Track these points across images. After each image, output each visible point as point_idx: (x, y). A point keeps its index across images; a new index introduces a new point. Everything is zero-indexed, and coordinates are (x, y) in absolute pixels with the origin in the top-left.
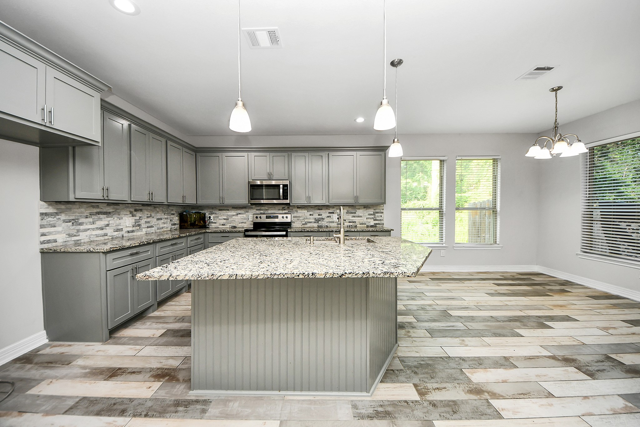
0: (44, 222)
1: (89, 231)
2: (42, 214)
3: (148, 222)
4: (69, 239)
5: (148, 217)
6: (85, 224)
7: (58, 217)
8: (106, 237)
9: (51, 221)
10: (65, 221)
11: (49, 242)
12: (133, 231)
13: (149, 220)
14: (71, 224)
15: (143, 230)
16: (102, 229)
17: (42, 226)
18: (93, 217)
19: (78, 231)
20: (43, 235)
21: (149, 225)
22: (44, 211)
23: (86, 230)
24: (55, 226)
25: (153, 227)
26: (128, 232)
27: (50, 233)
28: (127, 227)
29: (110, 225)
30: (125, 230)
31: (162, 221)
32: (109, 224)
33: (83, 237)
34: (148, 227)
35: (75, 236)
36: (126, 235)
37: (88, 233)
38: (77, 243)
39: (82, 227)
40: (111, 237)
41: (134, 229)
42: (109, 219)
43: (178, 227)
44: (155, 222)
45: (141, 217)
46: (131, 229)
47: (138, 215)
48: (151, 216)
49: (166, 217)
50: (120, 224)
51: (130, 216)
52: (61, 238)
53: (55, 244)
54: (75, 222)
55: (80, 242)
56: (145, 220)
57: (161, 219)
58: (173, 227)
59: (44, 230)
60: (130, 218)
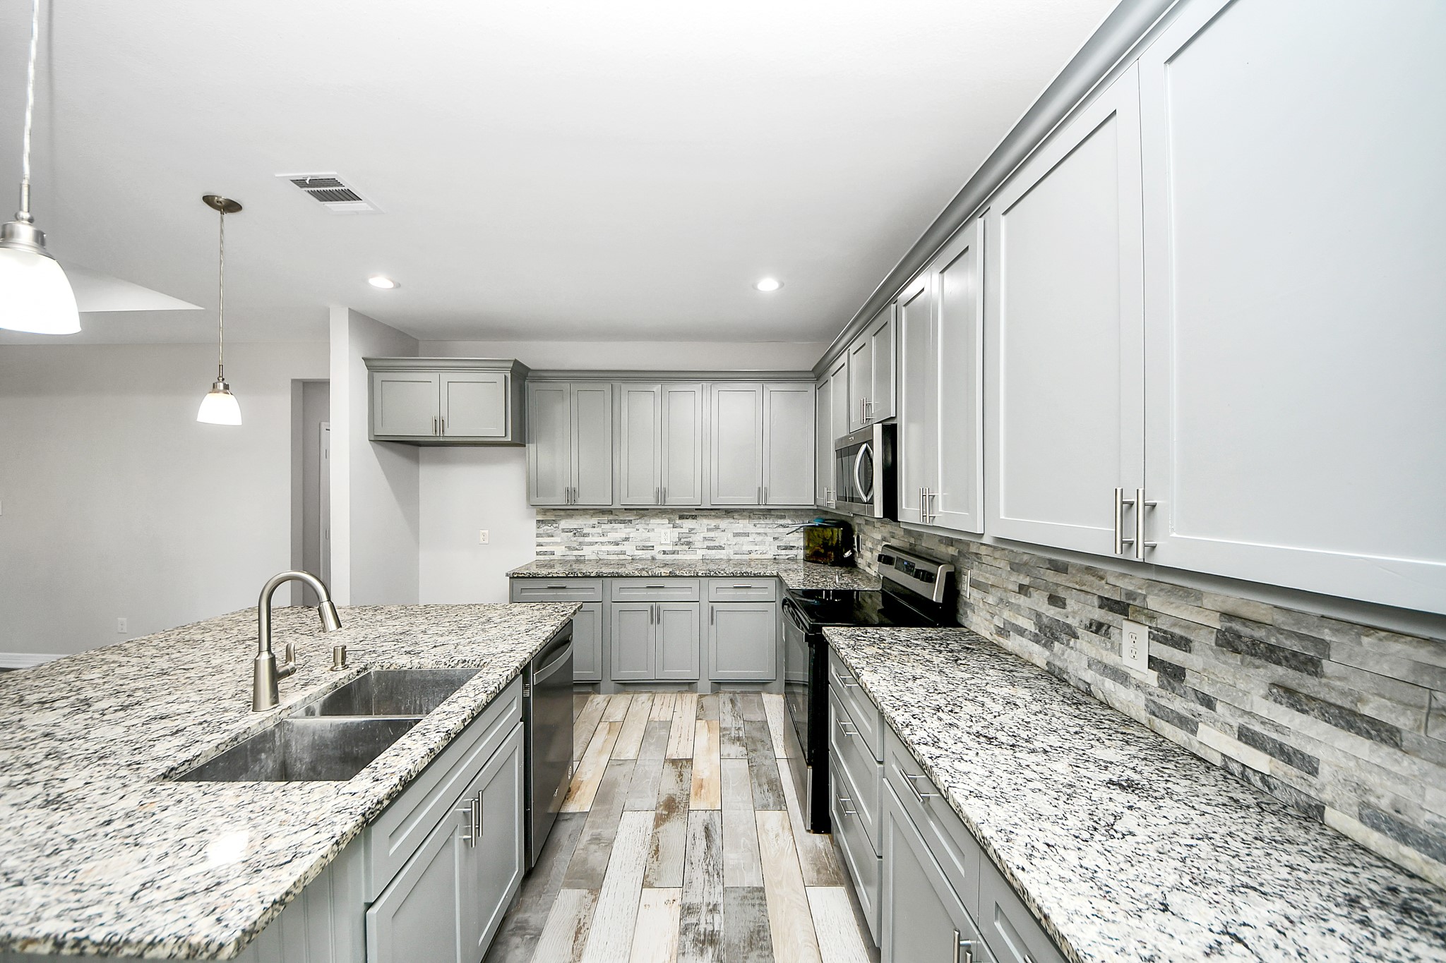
0: (541, 531)
1: (597, 545)
2: (537, 522)
3: (712, 539)
4: (568, 553)
5: (709, 530)
6: (591, 536)
7: (555, 525)
8: (622, 557)
9: (548, 530)
10: (563, 531)
11: (545, 553)
12: (673, 552)
13: (711, 534)
14: (572, 534)
15: (699, 551)
16: (616, 543)
17: (538, 535)
18: (603, 526)
19: (581, 544)
20: (539, 545)
21: (712, 544)
22: (540, 518)
23: (591, 544)
24: (552, 536)
25: (724, 548)
26: (664, 552)
27: (548, 544)
28: (661, 544)
29: (630, 539)
30: (657, 548)
31: (751, 539)
32: (628, 538)
33: (588, 552)
34: (708, 548)
35: (577, 549)
36: (660, 557)
37: (596, 548)
38: (579, 560)
39: (587, 539)
40: (631, 558)
41: (677, 548)
42: (628, 530)
43: (801, 554)
44: (728, 540)
45: (693, 529)
46: (669, 548)
47: (688, 524)
48: (717, 528)
49: (761, 531)
50: (648, 539)
51: (669, 528)
52: (560, 551)
53: (552, 557)
54: (577, 532)
55: (583, 558)
56: (702, 535)
57: (747, 535)
58: (783, 552)
59: (541, 540)
60: (668, 531)
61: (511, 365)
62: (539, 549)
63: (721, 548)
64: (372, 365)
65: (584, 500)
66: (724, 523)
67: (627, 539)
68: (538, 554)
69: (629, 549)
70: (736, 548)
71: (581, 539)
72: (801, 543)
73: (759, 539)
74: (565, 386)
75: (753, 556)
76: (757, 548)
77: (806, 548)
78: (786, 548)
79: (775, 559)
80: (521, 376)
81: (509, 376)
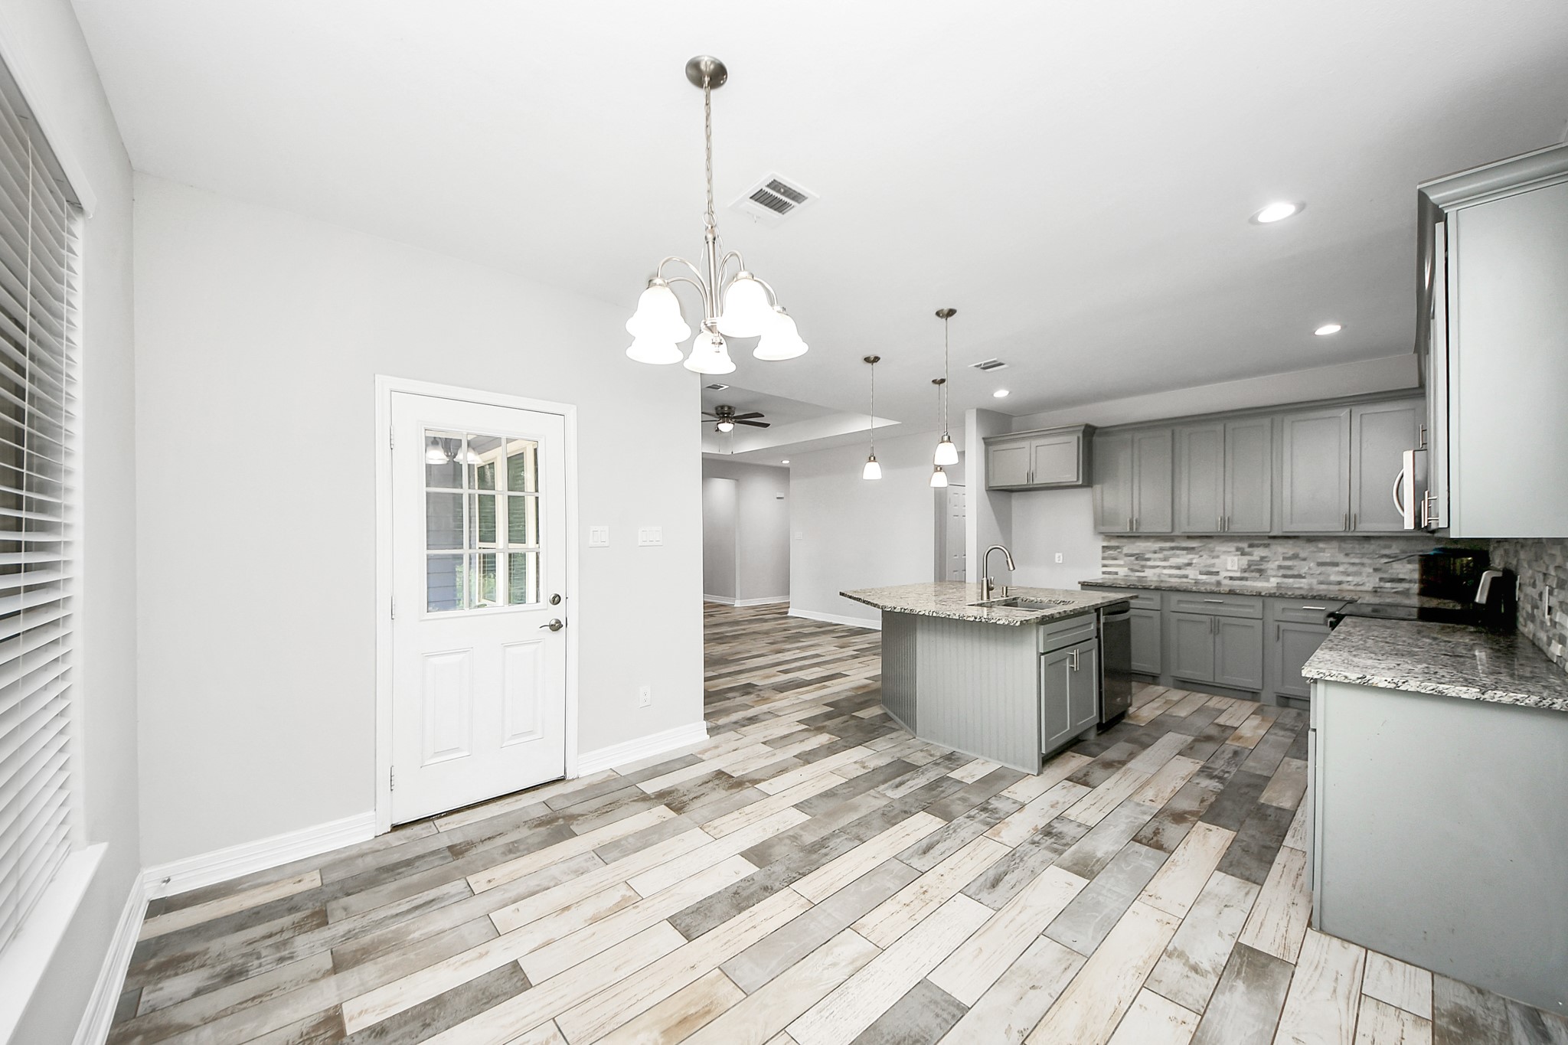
0: (1106, 554)
1: (1158, 569)
2: (1103, 547)
3: (1289, 568)
4: (1132, 574)
5: (1285, 559)
6: (1152, 560)
7: (1118, 550)
8: (1184, 579)
9: (1112, 554)
10: (1126, 555)
11: (1110, 573)
12: (1241, 579)
13: (1288, 563)
14: (1133, 558)
15: (1273, 579)
16: (1179, 568)
17: (1103, 558)
18: (1165, 552)
19: (1142, 566)
20: (1106, 566)
21: (1290, 572)
22: (1105, 544)
23: (1153, 567)
24: (1116, 559)
25: (1304, 577)
26: (1231, 578)
27: (1112, 565)
28: (1228, 571)
29: (1193, 565)
30: (1223, 574)
31: (1341, 568)
32: (1191, 564)
33: (1150, 574)
34: (1285, 576)
35: (1138, 571)
36: (1227, 582)
37: (1157, 571)
38: (1141, 580)
39: (1149, 563)
40: (1194, 581)
41: (1246, 575)
42: (1191, 556)
43: (1415, 587)
44: (1309, 568)
45: (1266, 557)
46: (1238, 574)
47: (1258, 553)
48: (1295, 557)
49: (1357, 561)
50: (1213, 565)
51: (1236, 555)
52: (1123, 572)
53: (1116, 576)
54: (1139, 557)
55: (1144, 579)
56: (1277, 563)
57: (1336, 564)
58: (1388, 585)
59: (1106, 562)
60: (1236, 558)
61: (1083, 428)
62: (1105, 569)
63: (1300, 576)
64: (987, 442)
65: (1145, 529)
66: (1305, 550)
67: (1189, 564)
68: (1104, 573)
69: (1192, 574)
70: (1321, 578)
71: (1143, 563)
72: (1416, 576)
73: (1352, 569)
74: (1128, 436)
75: (1345, 587)
76: (1350, 579)
77: (1422, 581)
78: (1392, 580)
79: (1376, 591)
80: (1090, 435)
81: (1081, 435)
